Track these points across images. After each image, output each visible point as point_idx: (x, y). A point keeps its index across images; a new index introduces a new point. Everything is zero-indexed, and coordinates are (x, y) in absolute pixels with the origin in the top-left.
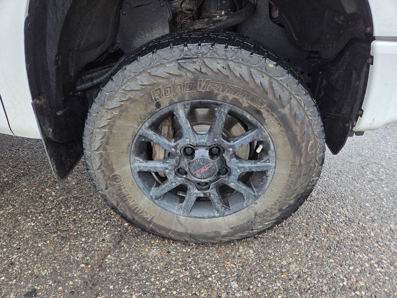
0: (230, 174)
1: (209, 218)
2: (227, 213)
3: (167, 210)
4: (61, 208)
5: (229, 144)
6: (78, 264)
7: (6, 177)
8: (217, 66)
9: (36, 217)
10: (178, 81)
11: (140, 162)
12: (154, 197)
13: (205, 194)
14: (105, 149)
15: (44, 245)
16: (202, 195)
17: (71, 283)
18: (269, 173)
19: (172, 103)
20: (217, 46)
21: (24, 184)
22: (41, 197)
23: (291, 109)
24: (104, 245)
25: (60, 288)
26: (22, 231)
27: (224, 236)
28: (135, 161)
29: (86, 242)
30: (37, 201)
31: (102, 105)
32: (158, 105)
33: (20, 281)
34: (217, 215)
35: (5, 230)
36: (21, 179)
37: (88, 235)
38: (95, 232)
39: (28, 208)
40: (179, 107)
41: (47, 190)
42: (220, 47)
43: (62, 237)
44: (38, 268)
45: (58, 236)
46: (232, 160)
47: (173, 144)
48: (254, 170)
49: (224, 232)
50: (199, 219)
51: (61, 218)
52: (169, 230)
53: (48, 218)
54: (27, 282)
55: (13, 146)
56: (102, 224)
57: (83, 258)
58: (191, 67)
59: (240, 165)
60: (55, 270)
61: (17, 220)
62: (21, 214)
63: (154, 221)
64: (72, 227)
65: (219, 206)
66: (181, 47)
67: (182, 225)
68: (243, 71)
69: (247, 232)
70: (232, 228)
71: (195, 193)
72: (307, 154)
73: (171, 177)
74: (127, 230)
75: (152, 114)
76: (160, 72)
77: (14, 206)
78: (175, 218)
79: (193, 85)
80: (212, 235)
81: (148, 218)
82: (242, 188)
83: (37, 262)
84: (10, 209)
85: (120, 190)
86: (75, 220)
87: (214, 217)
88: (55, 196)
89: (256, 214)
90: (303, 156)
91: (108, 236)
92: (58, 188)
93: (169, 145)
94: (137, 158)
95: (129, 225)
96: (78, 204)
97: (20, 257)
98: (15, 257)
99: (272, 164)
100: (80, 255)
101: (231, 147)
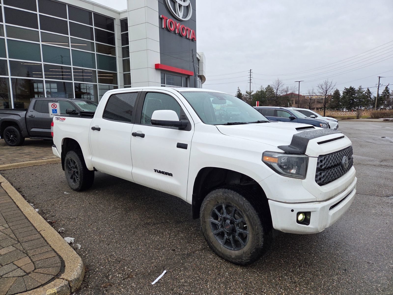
0: (236, 232)
1: (230, 249)
2: (235, 250)
4: (193, 235)
5: (235, 220)
6: (189, 249)
7: (182, 219)
8: (231, 196)
9: (184, 234)
10: (222, 197)
11: (213, 219)
12: (214, 234)
13: (229, 238)
14: (204, 212)
15: (182, 242)
17: (184, 252)
18: (248, 236)
19: (221, 203)
20: (232, 191)
21: (186, 223)
22: (189, 229)
24: (198, 248)
25: (181, 252)
26: (179, 236)
27: (233, 259)
28: (211, 218)
29: (194, 246)
30: (187, 230)
31: (206, 199)
32: (218, 202)
33: (173, 246)
35: (175, 234)
36: (186, 222)
37: (195, 244)
38: (198, 245)
39: (184, 231)
40: (223, 205)
41: (192, 228)
42: (233, 191)
43: (188, 242)
44: (178, 246)
45: (187, 241)
46: (237, 227)
47: (221, 216)
48: (244, 233)
49: (233, 257)
50: (227, 249)
51: (191, 237)
52: (216, 249)
53: (187, 236)
54: (174, 247)
55: (189, 210)
56: (201, 243)
57: (190, 249)
58: (225, 195)
59: (239, 229)
60: (182, 248)
61: (179, 233)
62: (181, 231)
63: (213, 243)
64: (192, 240)
65: (233, 245)
66: (225, 189)
67: (221, 249)
68: (236, 198)
69: (240, 260)
70: (236, 256)
71: (226, 237)
72: (256, 231)
73: (220, 228)
74: (207, 248)
75: (217, 205)
76: (219, 194)
77: (180, 228)
78: (219, 245)
79: (225, 199)
80: (229, 256)
81: (211, 241)
82: (240, 240)
83: (179, 244)
84: (179, 229)
85: (205, 226)
86: (194, 239)
87: (231, 250)
88: (193, 231)
89: (244, 253)
90: (255, 231)
91: (201, 247)
92: (195, 228)
93: (220, 216)
94: (212, 218)
95: (209, 247)
96: (198, 236)
97: (175, 242)
98: (174, 241)
99: (248, 232)
100: (190, 248)
101: (236, 221)
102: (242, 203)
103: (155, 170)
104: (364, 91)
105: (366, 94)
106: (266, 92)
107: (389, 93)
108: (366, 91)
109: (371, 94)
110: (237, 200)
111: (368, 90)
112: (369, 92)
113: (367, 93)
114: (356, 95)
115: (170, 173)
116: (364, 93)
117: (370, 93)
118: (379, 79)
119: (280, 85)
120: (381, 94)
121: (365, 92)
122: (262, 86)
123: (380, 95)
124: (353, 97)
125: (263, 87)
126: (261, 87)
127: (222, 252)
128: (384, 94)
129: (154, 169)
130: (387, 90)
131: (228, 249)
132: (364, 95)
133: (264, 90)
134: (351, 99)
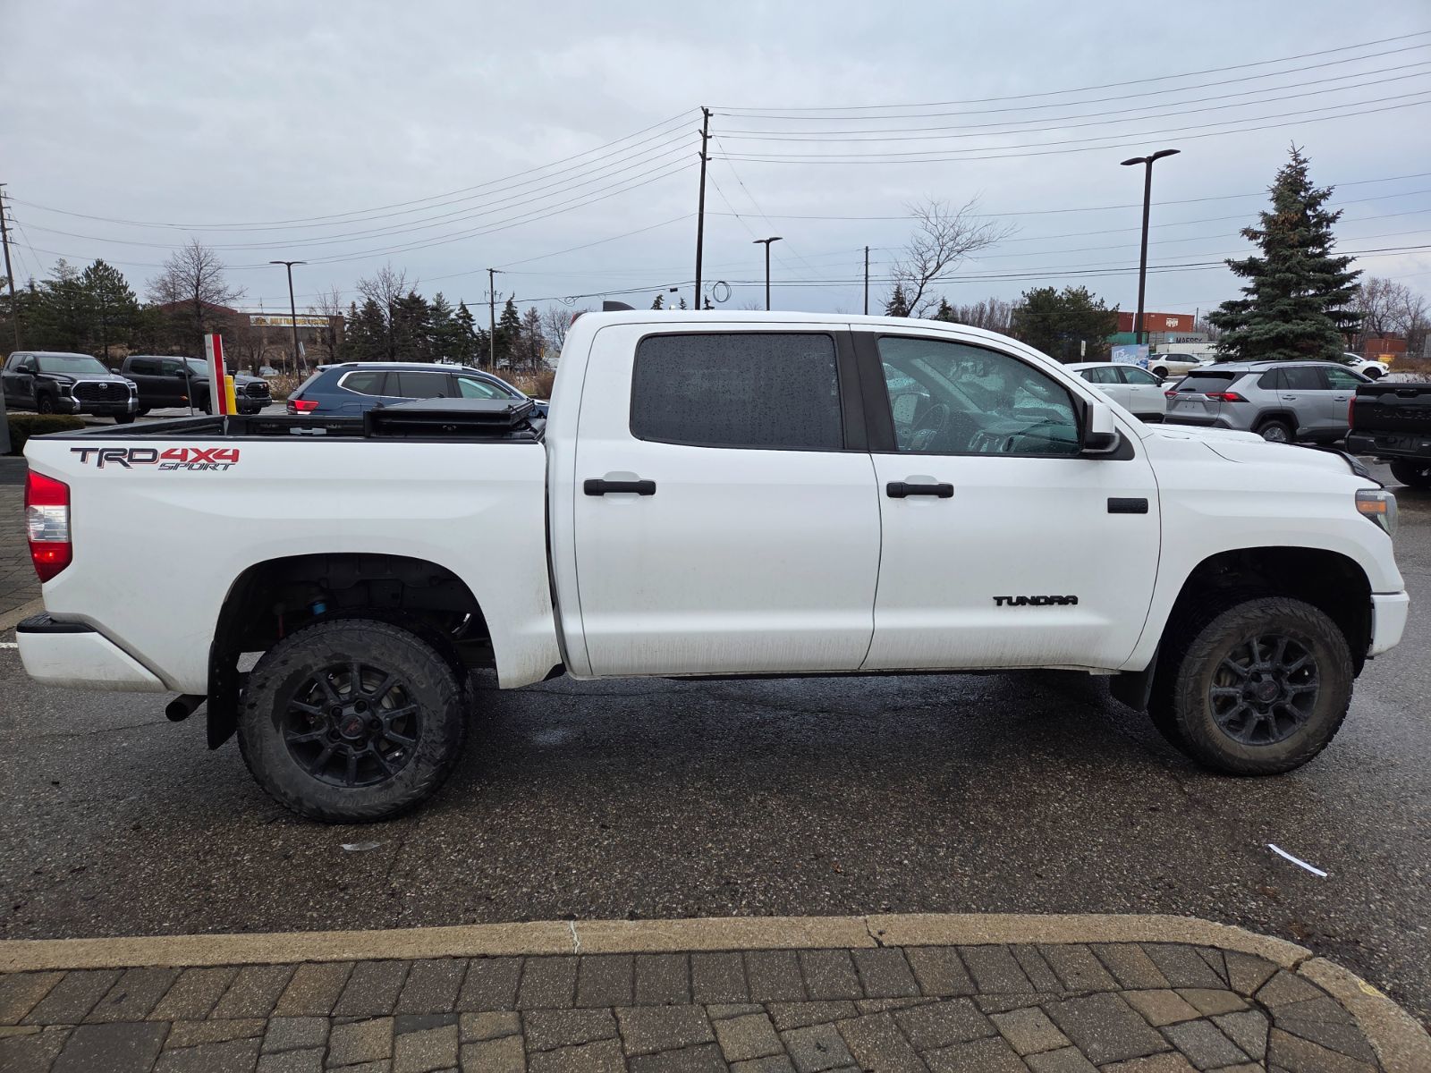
0: (1286, 696)
1: (1267, 744)
2: (1283, 738)
3: (1230, 737)
6: (1163, 793)
8: (1287, 611)
10: (1259, 621)
11: (1217, 688)
12: (1222, 723)
13: (1265, 717)
16: (1263, 719)
17: (1177, 802)
18: (1317, 694)
19: (1251, 636)
23: (1331, 638)
24: (1169, 784)
25: (1173, 805)
27: (1283, 762)
28: (1213, 686)
29: (1148, 783)
32: (1242, 638)
33: (1129, 804)
34: (1272, 741)
40: (1255, 639)
44: (1133, 798)
46: (1287, 683)
48: (1304, 690)
49: (1283, 757)
50: (1258, 747)
58: (1271, 612)
59: (1294, 687)
60: (1149, 797)
65: (1276, 731)
67: (1245, 752)
68: (1300, 613)
70: (1289, 752)
71: (1258, 717)
73: (1240, 701)
74: (1171, 774)
75: (1236, 646)
78: (1239, 748)
79: (1267, 624)
80: (1273, 760)
82: (1295, 711)
83: (1124, 795)
87: (1271, 743)
89: (1308, 735)
91: (1161, 779)
97: (1102, 794)
98: (1098, 794)
99: (1318, 685)
100: (1157, 789)
101: (1289, 670)
102: (1314, 620)
103: (999, 601)
104: (452, 311)
105: (460, 322)
106: (90, 287)
107: (516, 320)
108: (457, 312)
109: (473, 320)
110: (1303, 616)
111: (463, 307)
112: (467, 317)
113: (460, 318)
114: (431, 321)
115: (1068, 597)
116: (453, 316)
117: (469, 317)
118: (491, 275)
119: (206, 268)
120: (499, 325)
121: (457, 315)
122: (62, 262)
123: (497, 326)
124: (423, 328)
125: (70, 264)
126: (57, 266)
127: (1253, 758)
128: (505, 323)
129: (995, 598)
130: (510, 312)
131: (1261, 745)
132: (453, 324)
133: (78, 279)
134: (419, 336)
